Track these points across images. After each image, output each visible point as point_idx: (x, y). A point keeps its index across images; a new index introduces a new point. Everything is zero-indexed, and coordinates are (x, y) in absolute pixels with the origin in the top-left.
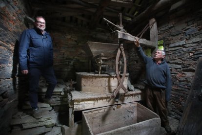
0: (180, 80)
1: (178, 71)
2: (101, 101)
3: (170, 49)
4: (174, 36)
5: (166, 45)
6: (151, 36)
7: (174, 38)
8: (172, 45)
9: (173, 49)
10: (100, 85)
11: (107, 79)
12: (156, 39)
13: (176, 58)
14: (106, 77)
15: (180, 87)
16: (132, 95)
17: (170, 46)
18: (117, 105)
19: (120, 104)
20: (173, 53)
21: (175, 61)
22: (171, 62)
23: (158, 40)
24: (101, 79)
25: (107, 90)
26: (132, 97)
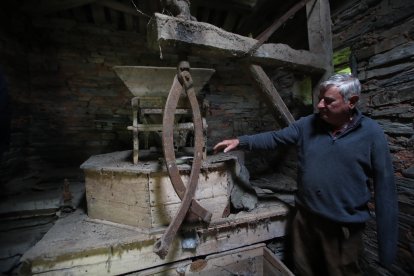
0: (406, 171)
1: (400, 143)
2: (135, 252)
3: (371, 74)
4: (387, 27)
5: (358, 62)
6: (312, 37)
7: (386, 34)
8: (380, 59)
9: (384, 71)
10: (132, 200)
11: (152, 180)
12: (328, 46)
13: (395, 101)
14: (147, 176)
15: (408, 195)
16: (244, 225)
17: (371, 64)
18: (194, 259)
19: (203, 257)
20: (384, 86)
21: (391, 111)
22: (377, 113)
23: (335, 50)
24: (134, 181)
25: (154, 217)
26: (243, 230)
